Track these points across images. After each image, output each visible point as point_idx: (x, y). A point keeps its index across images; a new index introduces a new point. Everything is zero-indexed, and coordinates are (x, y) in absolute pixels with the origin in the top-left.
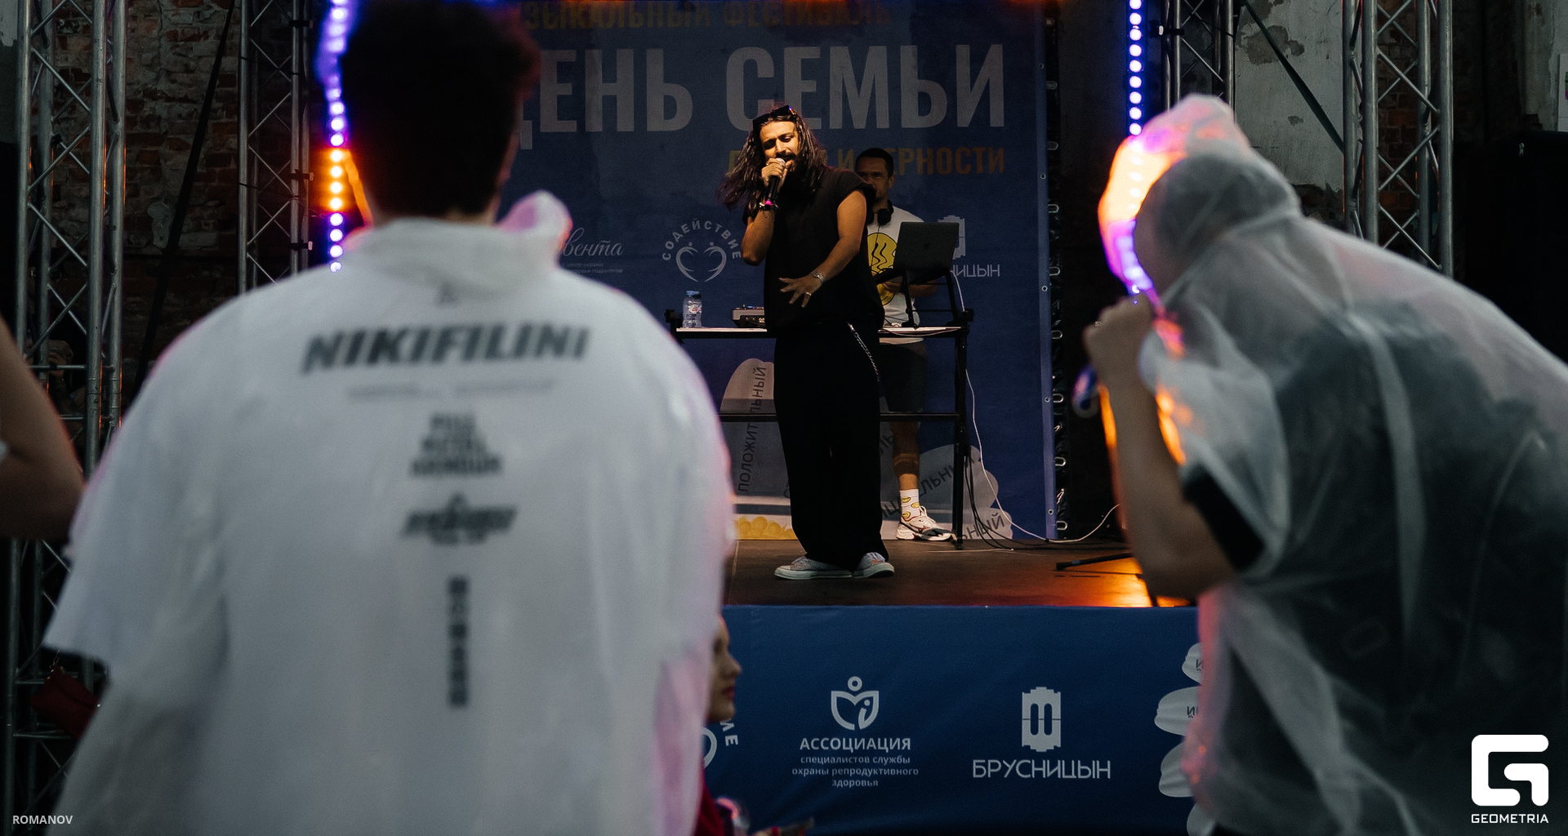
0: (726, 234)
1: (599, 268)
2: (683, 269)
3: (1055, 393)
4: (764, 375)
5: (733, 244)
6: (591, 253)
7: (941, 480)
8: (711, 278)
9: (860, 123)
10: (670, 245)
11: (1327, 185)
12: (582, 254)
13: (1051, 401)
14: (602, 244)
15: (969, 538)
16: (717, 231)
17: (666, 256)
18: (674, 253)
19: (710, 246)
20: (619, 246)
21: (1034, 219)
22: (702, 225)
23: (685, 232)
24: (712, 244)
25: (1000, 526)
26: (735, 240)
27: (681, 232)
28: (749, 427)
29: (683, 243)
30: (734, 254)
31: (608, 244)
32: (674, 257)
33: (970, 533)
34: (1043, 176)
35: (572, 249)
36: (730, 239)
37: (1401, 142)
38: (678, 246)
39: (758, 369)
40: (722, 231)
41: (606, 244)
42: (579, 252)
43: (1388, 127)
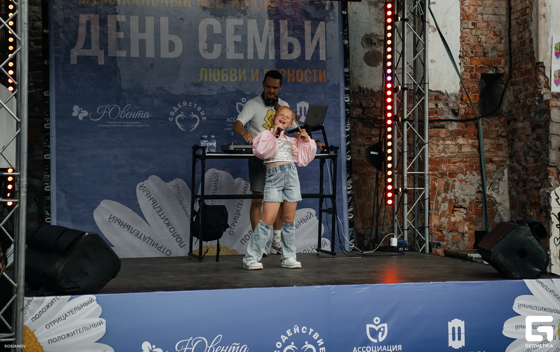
0: (199, 109)
1: (138, 124)
2: (179, 125)
3: (348, 184)
4: (218, 176)
5: (202, 113)
6: (134, 116)
7: (299, 225)
8: (193, 129)
9: (261, 56)
10: (172, 114)
11: (446, 91)
12: (130, 117)
13: (346, 188)
14: (139, 112)
15: (312, 252)
16: (195, 107)
17: (171, 119)
18: (174, 117)
19: (192, 114)
20: (147, 114)
21: (339, 104)
22: (188, 104)
23: (180, 107)
24: (192, 113)
25: (326, 246)
26: (203, 112)
27: (178, 107)
28: (212, 201)
29: (178, 113)
30: (203, 118)
31: (142, 113)
32: (174, 120)
33: (313, 249)
34: (343, 84)
35: (125, 115)
36: (201, 111)
37: (475, 72)
38: (176, 114)
39: (215, 173)
40: (197, 107)
41: (141, 113)
42: (128, 116)
43: (470, 65)
